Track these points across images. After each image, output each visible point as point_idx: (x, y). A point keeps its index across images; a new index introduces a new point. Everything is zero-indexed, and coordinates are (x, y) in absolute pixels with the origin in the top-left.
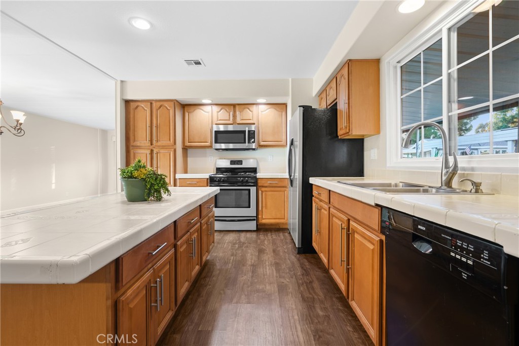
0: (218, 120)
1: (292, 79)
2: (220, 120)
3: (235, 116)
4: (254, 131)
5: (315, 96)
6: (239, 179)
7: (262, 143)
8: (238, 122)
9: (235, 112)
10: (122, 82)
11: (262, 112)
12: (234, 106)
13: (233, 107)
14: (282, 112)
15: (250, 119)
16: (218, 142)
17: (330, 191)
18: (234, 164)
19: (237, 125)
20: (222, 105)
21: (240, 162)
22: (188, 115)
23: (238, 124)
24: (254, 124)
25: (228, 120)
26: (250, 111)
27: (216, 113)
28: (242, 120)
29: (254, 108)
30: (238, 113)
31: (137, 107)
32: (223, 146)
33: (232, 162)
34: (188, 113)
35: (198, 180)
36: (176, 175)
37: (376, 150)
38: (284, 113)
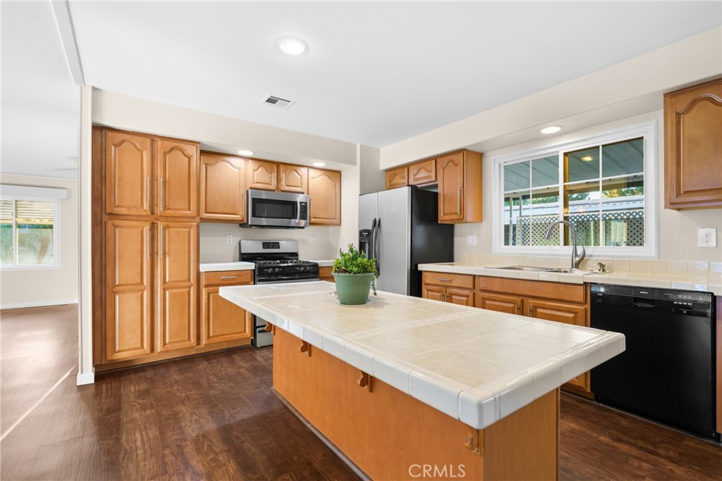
0: (254, 183)
1: (361, 146)
2: (257, 183)
3: (278, 180)
4: (306, 203)
5: (383, 170)
6: (298, 269)
7: (313, 220)
8: (283, 189)
9: (278, 173)
10: (94, 89)
11: (313, 178)
12: (278, 164)
13: (276, 166)
14: (336, 182)
15: (298, 187)
16: (257, 215)
17: (474, 276)
18: (268, 248)
19: (280, 192)
20: (260, 162)
21: (276, 245)
22: (206, 168)
23: (283, 191)
24: (303, 193)
25: (268, 184)
26: (299, 175)
27: (252, 171)
28: (288, 186)
29: (303, 171)
30: (283, 176)
31: (123, 141)
32: (264, 221)
33: (266, 245)
34: (206, 165)
35: (240, 273)
36: (201, 265)
37: (475, 237)
38: (338, 184)
